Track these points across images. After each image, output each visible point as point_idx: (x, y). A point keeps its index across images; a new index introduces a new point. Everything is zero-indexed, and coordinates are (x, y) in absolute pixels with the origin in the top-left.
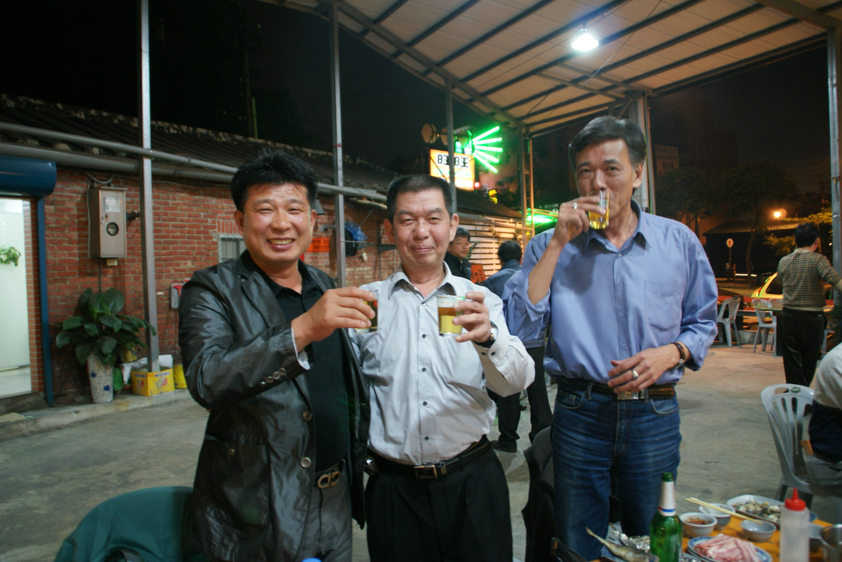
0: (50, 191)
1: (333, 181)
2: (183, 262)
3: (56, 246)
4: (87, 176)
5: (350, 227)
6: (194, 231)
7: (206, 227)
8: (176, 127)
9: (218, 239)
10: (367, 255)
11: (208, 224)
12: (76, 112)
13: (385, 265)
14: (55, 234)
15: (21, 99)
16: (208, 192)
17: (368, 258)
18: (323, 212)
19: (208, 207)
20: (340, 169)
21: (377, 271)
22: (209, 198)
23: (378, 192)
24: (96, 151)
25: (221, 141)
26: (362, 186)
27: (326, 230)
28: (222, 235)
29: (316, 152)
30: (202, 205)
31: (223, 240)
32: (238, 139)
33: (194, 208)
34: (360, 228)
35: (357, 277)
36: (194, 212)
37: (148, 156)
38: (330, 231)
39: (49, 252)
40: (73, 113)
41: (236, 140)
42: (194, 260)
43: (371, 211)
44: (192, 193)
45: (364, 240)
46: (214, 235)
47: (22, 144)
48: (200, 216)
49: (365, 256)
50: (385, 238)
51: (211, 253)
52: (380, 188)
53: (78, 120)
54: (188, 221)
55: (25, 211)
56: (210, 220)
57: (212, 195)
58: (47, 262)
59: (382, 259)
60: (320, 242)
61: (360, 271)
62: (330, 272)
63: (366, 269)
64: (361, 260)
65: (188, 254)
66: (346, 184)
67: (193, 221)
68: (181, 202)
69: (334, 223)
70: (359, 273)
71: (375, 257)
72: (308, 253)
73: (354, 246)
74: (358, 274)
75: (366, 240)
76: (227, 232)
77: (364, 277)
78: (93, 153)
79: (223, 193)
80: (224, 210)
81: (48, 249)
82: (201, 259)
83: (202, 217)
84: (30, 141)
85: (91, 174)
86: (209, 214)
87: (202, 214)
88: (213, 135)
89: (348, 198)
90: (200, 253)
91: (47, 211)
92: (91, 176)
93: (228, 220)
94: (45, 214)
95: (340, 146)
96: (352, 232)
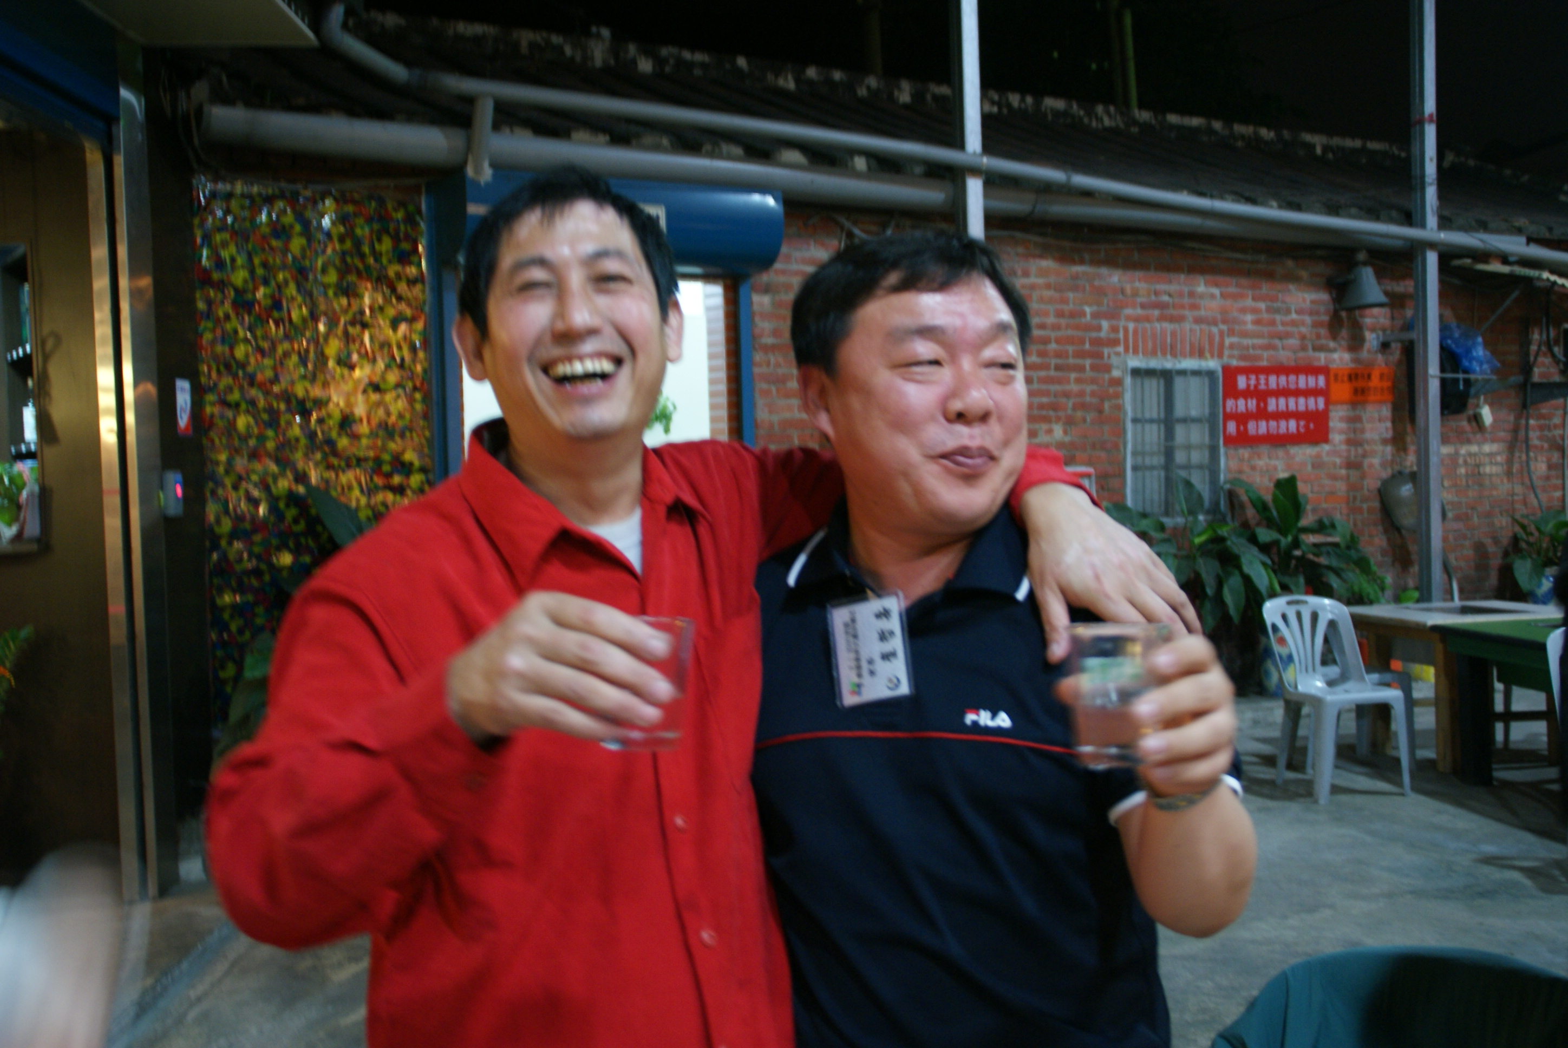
0: (766, 260)
1: (1410, 217)
2: (1044, 426)
3: (774, 389)
4: (837, 223)
5: (1451, 337)
6: (1070, 352)
7: (1097, 342)
8: (996, 97)
9: (1124, 371)
10: (1493, 412)
11: (1103, 334)
12: (777, 76)
13: (1541, 438)
14: (772, 360)
15: (665, 51)
16: (1102, 254)
17: (1495, 420)
18: (1383, 299)
19: (1101, 292)
20: (1431, 184)
21: (1517, 454)
22: (1104, 271)
23: (1530, 240)
24: (860, 163)
25: (1100, 126)
26: (1483, 226)
27: (1385, 346)
28: (1135, 362)
29: (1336, 141)
30: (1087, 288)
31: (1136, 372)
32: (1141, 121)
33: (1071, 295)
34: (1480, 340)
35: (1462, 471)
36: (1071, 306)
37: (975, 171)
38: (1396, 348)
39: (760, 402)
40: (770, 77)
41: (1135, 122)
42: (1069, 422)
43: (1516, 294)
44: (1065, 258)
45: (1489, 371)
46: (1115, 361)
47: (711, 155)
48: (1083, 314)
49: (1487, 414)
50: (1543, 365)
51: (1107, 405)
52: (1532, 229)
53: (783, 93)
54: (1056, 327)
55: (708, 309)
56: (1105, 324)
57: (1111, 262)
58: (756, 425)
59: (1532, 422)
60: (1369, 376)
61: (1470, 455)
62: (1393, 455)
63: (1487, 448)
64: (1474, 424)
65: (1055, 407)
66: (1445, 223)
67: (1067, 326)
68: (1040, 281)
69: (1408, 327)
70: (1469, 460)
71: (1512, 418)
72: (1339, 407)
73: (1461, 387)
74: (1465, 462)
75: (1495, 371)
76: (1145, 353)
77: (1482, 470)
78: (853, 168)
79: (1136, 256)
80: (1139, 300)
81: (757, 395)
82: (1084, 420)
83: (1088, 317)
84: (725, 148)
85: (848, 219)
86: (1104, 308)
87: (1088, 310)
88: (1082, 113)
89: (1447, 257)
90: (1083, 406)
91: (756, 307)
92: (847, 224)
93: (1148, 325)
94: (752, 315)
95: (1431, 120)
96: (1459, 351)
